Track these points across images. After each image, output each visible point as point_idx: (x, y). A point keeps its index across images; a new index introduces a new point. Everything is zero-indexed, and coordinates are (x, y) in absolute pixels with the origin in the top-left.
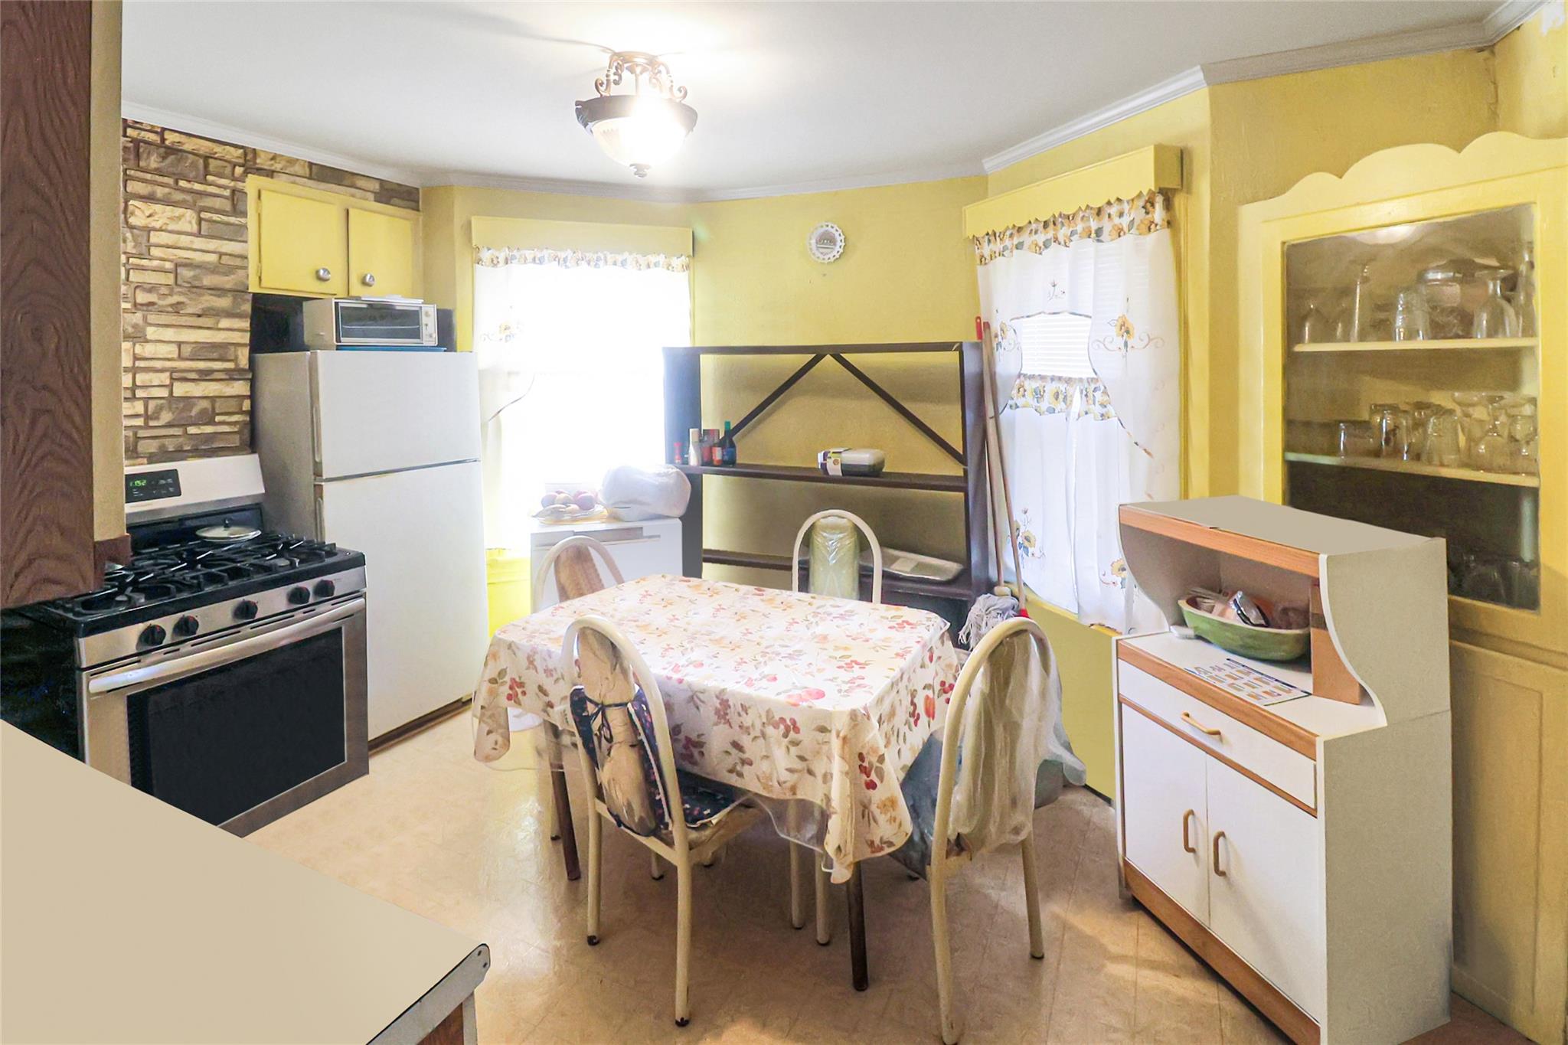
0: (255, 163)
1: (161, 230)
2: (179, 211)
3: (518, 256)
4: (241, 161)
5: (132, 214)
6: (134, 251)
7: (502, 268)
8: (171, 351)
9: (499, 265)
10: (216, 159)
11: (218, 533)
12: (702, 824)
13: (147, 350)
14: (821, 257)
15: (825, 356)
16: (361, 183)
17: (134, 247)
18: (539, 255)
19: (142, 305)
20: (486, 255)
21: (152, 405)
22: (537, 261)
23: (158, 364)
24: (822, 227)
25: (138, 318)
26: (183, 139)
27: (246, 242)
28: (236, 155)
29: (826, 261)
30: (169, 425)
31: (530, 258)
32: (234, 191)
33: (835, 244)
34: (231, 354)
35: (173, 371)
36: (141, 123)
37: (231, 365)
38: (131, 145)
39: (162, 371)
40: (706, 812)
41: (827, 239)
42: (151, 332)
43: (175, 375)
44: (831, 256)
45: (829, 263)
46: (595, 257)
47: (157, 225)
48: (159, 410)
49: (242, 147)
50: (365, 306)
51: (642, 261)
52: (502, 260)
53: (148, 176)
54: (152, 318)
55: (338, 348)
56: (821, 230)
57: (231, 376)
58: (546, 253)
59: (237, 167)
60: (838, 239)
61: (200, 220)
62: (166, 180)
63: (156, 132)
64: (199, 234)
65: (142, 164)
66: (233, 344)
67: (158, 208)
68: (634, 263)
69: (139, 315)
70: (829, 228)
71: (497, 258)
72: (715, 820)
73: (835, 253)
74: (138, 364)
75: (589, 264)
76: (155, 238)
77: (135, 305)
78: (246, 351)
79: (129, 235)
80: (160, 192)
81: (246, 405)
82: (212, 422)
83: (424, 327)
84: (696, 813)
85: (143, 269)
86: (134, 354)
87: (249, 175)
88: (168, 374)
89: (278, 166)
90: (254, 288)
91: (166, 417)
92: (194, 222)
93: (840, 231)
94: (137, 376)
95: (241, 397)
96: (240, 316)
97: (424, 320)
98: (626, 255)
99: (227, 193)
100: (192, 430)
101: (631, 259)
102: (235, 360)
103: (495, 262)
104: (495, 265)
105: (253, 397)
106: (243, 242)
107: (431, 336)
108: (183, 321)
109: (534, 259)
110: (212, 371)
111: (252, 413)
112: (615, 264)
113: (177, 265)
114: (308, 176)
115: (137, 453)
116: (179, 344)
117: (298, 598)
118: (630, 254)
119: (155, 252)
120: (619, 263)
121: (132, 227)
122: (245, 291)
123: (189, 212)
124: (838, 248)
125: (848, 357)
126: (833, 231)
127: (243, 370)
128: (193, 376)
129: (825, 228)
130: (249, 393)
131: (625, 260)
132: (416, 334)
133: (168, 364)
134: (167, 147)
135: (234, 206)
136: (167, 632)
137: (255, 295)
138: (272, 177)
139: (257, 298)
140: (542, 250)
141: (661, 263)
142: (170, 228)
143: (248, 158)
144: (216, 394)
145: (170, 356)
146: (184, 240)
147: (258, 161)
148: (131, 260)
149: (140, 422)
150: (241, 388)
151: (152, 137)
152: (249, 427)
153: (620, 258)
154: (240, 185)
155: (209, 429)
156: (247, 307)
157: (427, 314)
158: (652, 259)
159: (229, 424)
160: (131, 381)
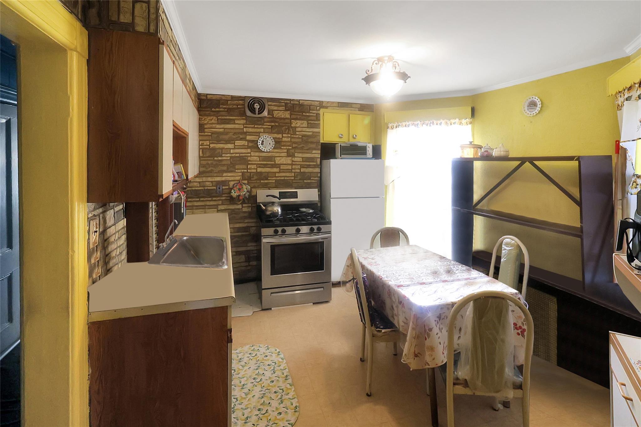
0: (322, 105)
1: (299, 127)
2: (303, 122)
3: (401, 125)
4: (319, 105)
5: (292, 123)
6: (292, 133)
7: (395, 130)
8: (300, 159)
9: (394, 129)
10: (312, 106)
11: (304, 210)
12: (379, 330)
13: (296, 159)
14: (530, 113)
15: (526, 162)
16: (354, 106)
17: (293, 132)
18: (408, 124)
19: (294, 147)
20: (390, 125)
21: (296, 173)
22: (407, 126)
23: (298, 163)
24: (530, 98)
25: (293, 151)
26: (304, 101)
27: (320, 128)
28: (318, 104)
29: (532, 115)
30: (300, 180)
31: (404, 125)
32: (317, 114)
33: (537, 107)
34: (315, 161)
35: (301, 165)
36: (294, 99)
37: (315, 163)
38: (292, 105)
39: (299, 165)
40: (381, 327)
41: (533, 104)
42: (296, 155)
43: (301, 166)
44: (534, 112)
45: (533, 116)
46: (429, 122)
47: (298, 126)
48: (297, 175)
49: (319, 101)
50: (349, 145)
51: (449, 122)
52: (395, 127)
53: (296, 113)
54: (297, 151)
55: (341, 158)
56: (531, 100)
57: (315, 166)
58: (410, 123)
59: (318, 107)
60: (538, 103)
61: (308, 123)
62: (300, 113)
63: (298, 101)
64: (308, 127)
65: (295, 110)
66: (316, 157)
67: (298, 121)
68: (445, 123)
69: (293, 150)
70: (534, 99)
71: (393, 126)
72: (383, 331)
73: (536, 111)
74: (293, 163)
75: (427, 126)
76: (298, 129)
77: (293, 147)
78: (319, 159)
79: (291, 129)
80: (298, 117)
81: (319, 175)
82: (310, 179)
83: (368, 151)
84: (379, 326)
85: (295, 138)
86: (292, 160)
87: (321, 109)
88: (300, 166)
89: (329, 105)
90: (322, 141)
91: (299, 177)
92: (307, 124)
93: (539, 100)
94: (293, 166)
95: (318, 173)
96: (318, 149)
97: (368, 149)
98: (442, 121)
99: (315, 115)
100: (305, 181)
101: (443, 122)
102: (316, 162)
103: (393, 128)
104: (392, 129)
105: (321, 173)
106: (319, 128)
107: (370, 154)
108: (304, 151)
109: (406, 125)
110: (310, 165)
111: (321, 177)
112: (437, 124)
113: (302, 136)
114: (337, 106)
115: (292, 186)
116: (303, 158)
117: (312, 230)
118: (443, 120)
119: (297, 133)
120: (439, 124)
121: (292, 127)
122: (319, 142)
123: (305, 122)
124: (538, 108)
125: (537, 163)
126: (536, 100)
127: (318, 165)
128: (306, 166)
129: (532, 99)
130: (320, 171)
131: (441, 123)
132: (365, 154)
133: (300, 163)
134: (300, 105)
135: (317, 118)
136: (279, 231)
137: (322, 143)
138: (327, 108)
139: (323, 144)
140: (409, 122)
141: (457, 122)
142: (301, 126)
143: (321, 104)
144: (312, 171)
145: (300, 161)
146: (304, 129)
147: (323, 104)
148: (292, 136)
149: (293, 178)
150: (318, 170)
151: (297, 103)
152: (319, 181)
153: (439, 122)
154: (318, 112)
155: (309, 181)
156: (320, 147)
157: (369, 147)
158: (453, 121)
159: (315, 180)
160: (291, 167)
